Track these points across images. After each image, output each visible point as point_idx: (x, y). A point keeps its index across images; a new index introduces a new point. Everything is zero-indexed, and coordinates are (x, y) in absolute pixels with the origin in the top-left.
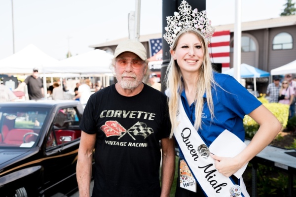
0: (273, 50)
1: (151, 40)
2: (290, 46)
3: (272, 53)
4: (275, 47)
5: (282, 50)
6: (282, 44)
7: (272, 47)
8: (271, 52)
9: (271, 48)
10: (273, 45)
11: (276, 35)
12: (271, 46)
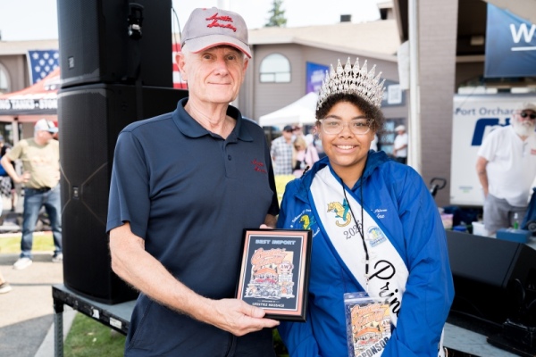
0: (261, 82)
1: (31, 53)
2: (286, 78)
3: (260, 88)
4: (264, 78)
5: (274, 83)
6: (274, 74)
7: (260, 78)
8: (258, 86)
9: (257, 79)
10: (260, 74)
11: (265, 58)
12: (257, 75)
